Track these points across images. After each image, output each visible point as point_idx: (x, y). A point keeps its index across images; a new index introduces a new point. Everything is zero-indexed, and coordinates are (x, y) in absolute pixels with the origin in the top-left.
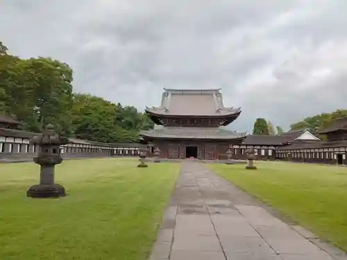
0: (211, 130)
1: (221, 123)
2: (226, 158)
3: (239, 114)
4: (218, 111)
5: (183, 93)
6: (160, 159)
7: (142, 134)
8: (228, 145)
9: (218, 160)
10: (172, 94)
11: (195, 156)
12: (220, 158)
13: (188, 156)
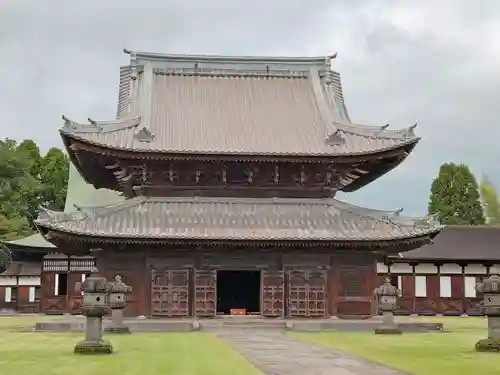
0: (304, 208)
1: (345, 182)
2: (363, 310)
3: (408, 148)
4: (335, 138)
5: (197, 68)
6: (127, 322)
7: (47, 223)
8: (372, 262)
9: (334, 319)
10: (158, 73)
11: (252, 307)
12: (343, 310)
13: (224, 308)
